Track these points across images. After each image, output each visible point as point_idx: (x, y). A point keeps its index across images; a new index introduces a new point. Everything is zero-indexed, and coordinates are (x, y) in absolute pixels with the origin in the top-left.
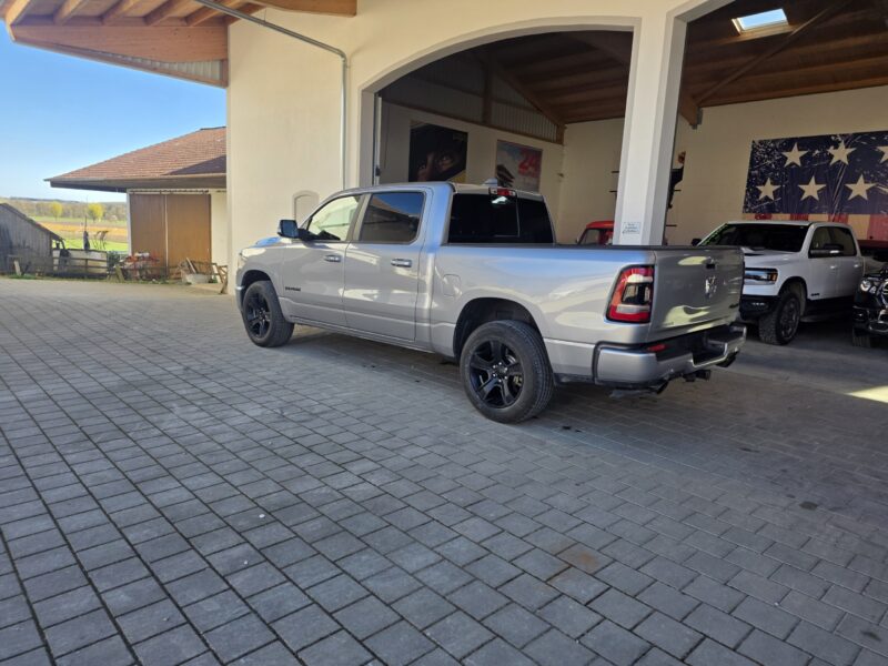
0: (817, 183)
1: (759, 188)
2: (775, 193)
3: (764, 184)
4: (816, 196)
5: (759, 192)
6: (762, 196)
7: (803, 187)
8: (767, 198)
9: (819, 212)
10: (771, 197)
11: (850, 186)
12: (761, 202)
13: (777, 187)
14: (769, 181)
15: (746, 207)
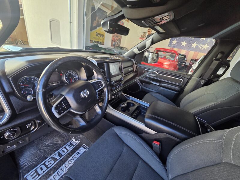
0: (186, 42)
1: (173, 41)
2: (176, 43)
3: (174, 41)
4: (184, 46)
5: (172, 42)
6: (173, 43)
7: (182, 43)
8: (174, 44)
9: (184, 49)
10: (175, 44)
11: (192, 44)
12: (172, 45)
13: (177, 42)
14: (175, 40)
15: (169, 46)
